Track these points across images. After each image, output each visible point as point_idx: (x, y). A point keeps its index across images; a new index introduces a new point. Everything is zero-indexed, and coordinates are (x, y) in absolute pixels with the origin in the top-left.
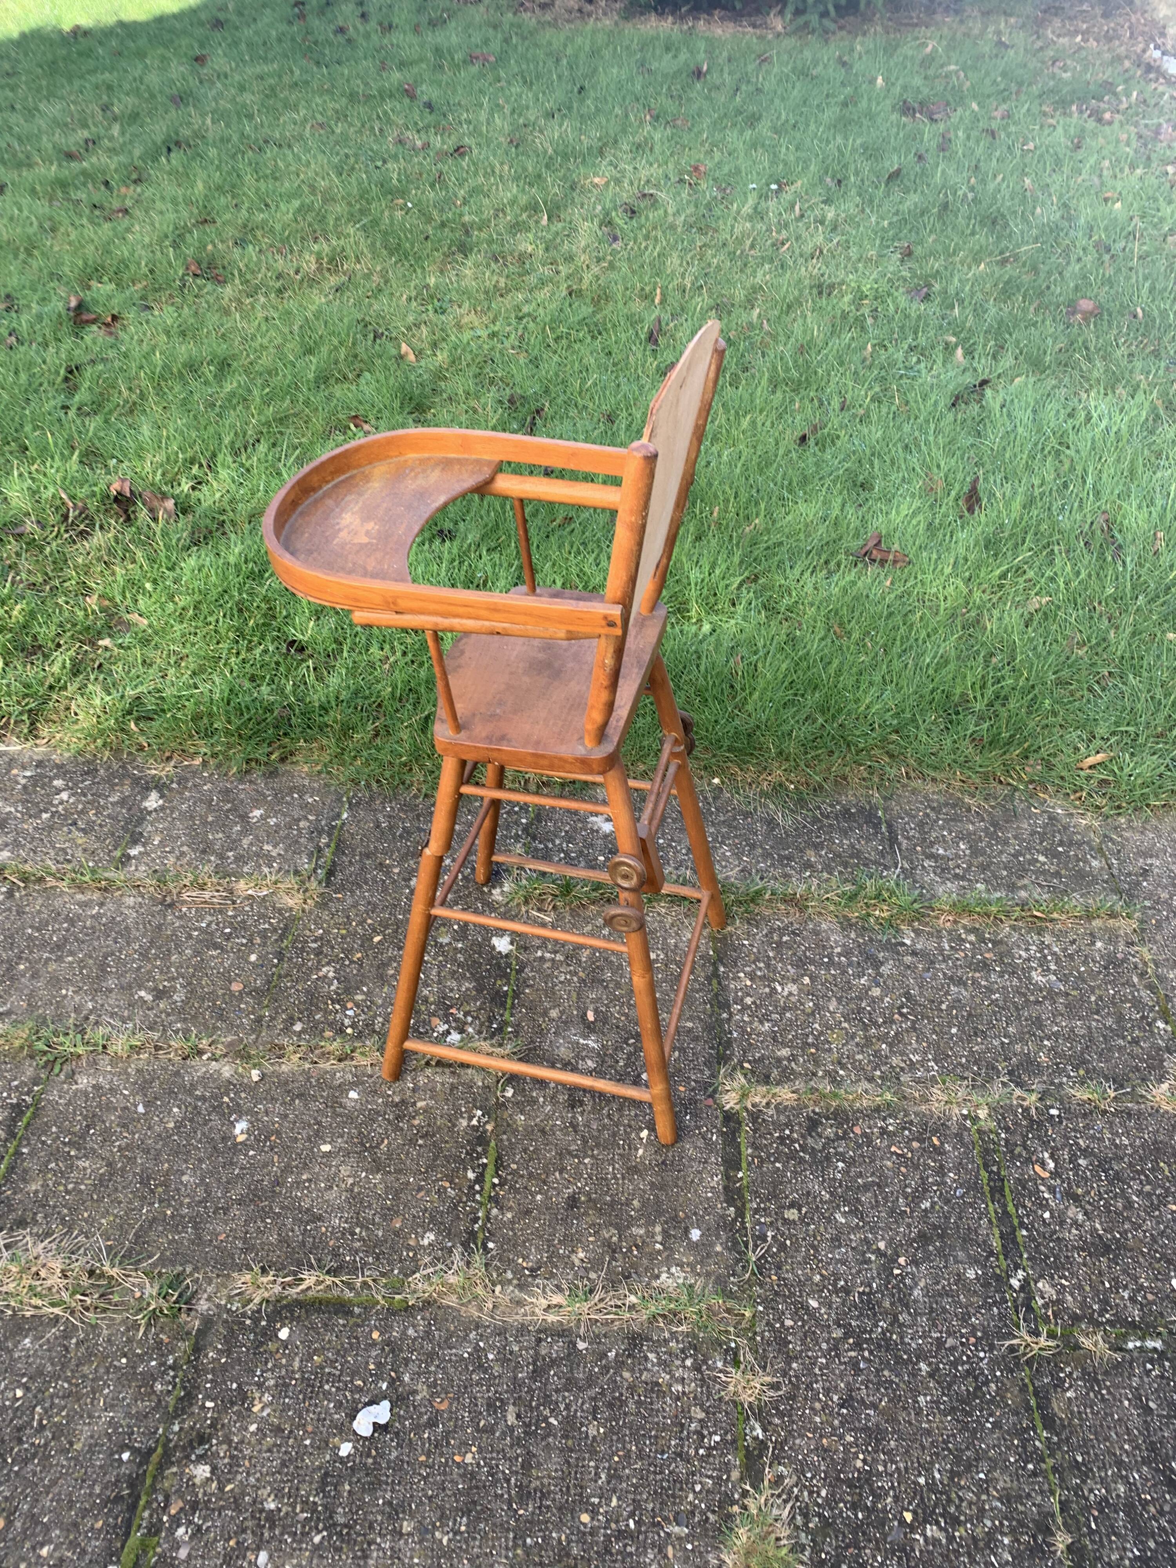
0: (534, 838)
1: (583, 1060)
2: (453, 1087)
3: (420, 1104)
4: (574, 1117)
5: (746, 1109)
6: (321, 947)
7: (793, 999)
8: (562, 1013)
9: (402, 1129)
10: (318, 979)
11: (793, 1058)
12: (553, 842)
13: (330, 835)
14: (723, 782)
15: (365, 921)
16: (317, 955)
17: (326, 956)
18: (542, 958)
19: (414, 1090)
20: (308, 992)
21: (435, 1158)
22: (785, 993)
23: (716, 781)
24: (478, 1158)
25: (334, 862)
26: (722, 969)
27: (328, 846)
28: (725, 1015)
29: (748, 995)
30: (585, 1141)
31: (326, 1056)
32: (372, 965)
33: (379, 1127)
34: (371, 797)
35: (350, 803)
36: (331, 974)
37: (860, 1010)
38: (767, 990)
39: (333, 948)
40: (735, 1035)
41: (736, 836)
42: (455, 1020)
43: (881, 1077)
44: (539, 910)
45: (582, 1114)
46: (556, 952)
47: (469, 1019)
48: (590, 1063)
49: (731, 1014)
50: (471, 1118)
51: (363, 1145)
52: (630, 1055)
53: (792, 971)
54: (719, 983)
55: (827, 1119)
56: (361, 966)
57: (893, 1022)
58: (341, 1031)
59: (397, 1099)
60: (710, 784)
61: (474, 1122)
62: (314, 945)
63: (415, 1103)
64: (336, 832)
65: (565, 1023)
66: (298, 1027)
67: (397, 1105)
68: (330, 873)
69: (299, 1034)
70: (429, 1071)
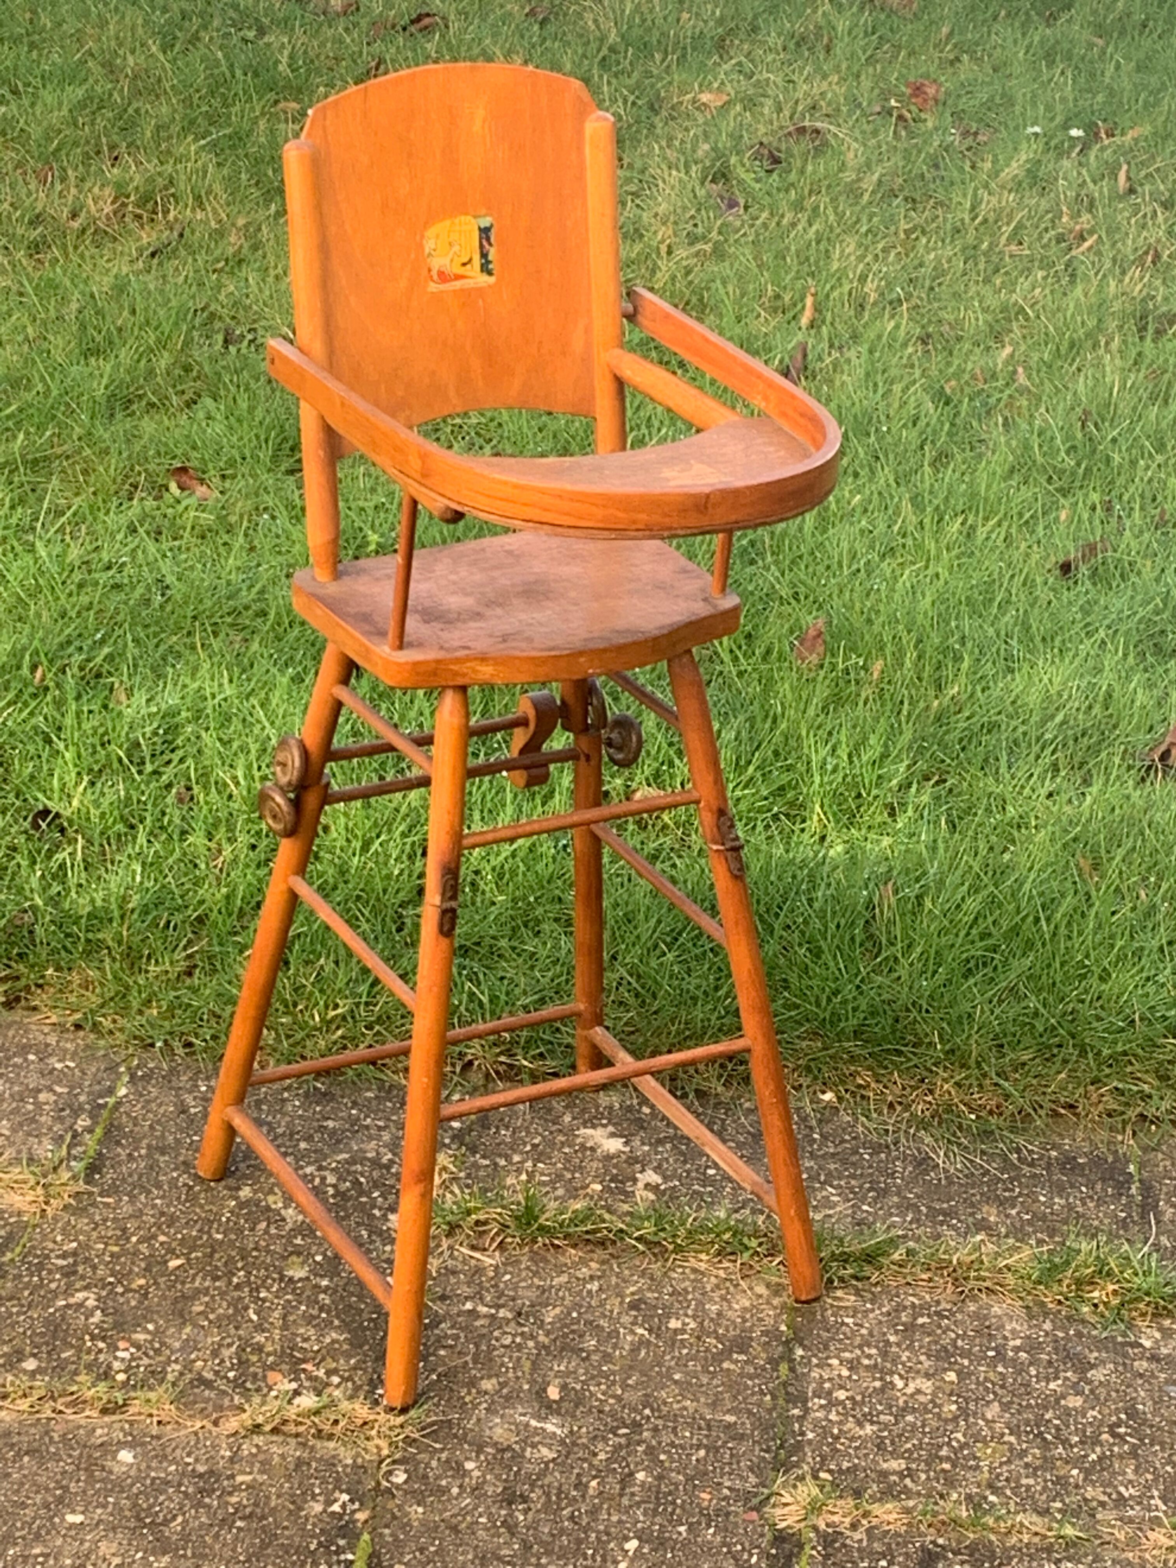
0: (473, 1150)
1: (534, 1446)
2: (300, 1463)
3: (240, 1479)
4: (511, 1515)
5: (815, 1528)
6: (75, 1263)
7: (922, 1398)
8: (502, 1385)
9: (209, 1507)
10: (68, 1306)
11: (910, 1473)
12: (508, 1158)
13: (93, 1116)
14: (840, 1099)
15: (154, 1237)
16: (66, 1275)
17: (83, 1277)
18: (473, 1313)
19: (231, 1460)
20: (47, 1322)
21: (264, 1546)
22: (910, 1390)
23: (828, 1096)
24: (337, 1553)
25: (100, 1154)
26: (800, 1352)
27: (90, 1131)
28: (796, 1412)
29: (841, 1387)
30: (527, 1547)
31: (78, 1404)
32: (164, 1297)
33: (170, 1500)
34: (172, 1070)
35: (133, 1076)
36: (91, 1303)
37: (1040, 1421)
38: (878, 1384)
39: (94, 1268)
40: (810, 1436)
41: (853, 1176)
42: (310, 1378)
43: (1059, 1511)
44: (473, 1248)
45: (526, 1512)
46: (498, 1307)
47: (336, 1380)
48: (545, 1451)
49: (807, 1411)
50: (329, 1503)
51: (139, 1519)
52: (618, 1448)
53: (927, 1364)
54: (792, 1370)
55: (955, 1553)
56: (145, 1296)
57: (1096, 1441)
58: (107, 1375)
59: (201, 1469)
60: (815, 1101)
61: (336, 1508)
62: (61, 1262)
63: (233, 1477)
64: (105, 1113)
65: (507, 1398)
66: (30, 1364)
67: (201, 1476)
68: (93, 1169)
69: (33, 1374)
70: (259, 1440)
